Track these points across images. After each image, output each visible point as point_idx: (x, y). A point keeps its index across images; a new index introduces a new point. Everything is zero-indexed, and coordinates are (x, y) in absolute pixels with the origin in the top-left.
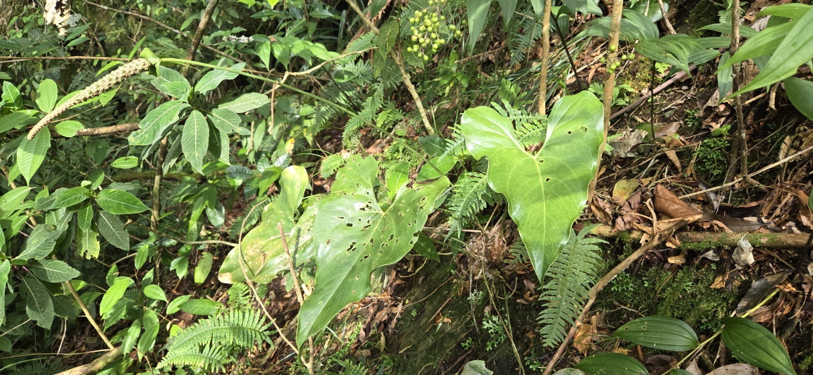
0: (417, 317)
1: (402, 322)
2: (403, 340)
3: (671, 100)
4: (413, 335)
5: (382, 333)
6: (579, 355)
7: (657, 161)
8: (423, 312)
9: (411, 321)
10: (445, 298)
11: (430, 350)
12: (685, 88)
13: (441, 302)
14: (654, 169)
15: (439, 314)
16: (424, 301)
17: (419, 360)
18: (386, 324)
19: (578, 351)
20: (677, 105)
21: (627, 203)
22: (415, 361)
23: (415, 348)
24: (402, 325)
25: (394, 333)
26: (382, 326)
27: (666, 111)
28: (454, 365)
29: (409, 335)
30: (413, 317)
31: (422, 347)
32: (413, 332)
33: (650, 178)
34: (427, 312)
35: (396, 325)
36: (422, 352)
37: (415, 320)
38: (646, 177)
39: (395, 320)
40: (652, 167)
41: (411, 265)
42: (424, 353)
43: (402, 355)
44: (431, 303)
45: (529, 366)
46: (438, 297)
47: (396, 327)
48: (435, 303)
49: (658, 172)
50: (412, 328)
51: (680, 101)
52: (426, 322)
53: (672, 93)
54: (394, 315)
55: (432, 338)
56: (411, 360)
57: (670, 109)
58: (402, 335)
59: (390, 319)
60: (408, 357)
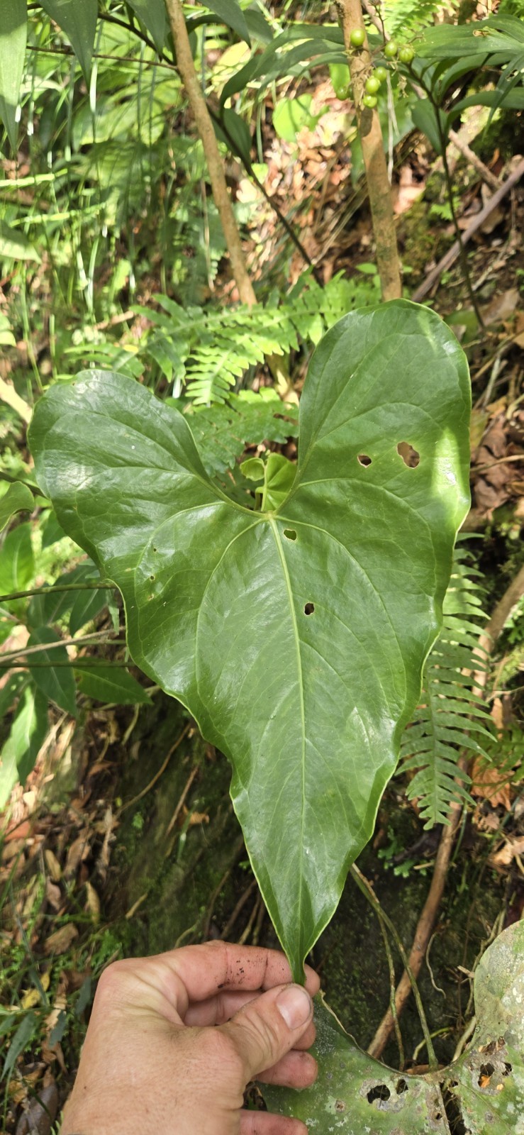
0: (148, 827)
1: (121, 848)
2: (131, 886)
3: (481, 269)
4: (146, 869)
5: (89, 886)
6: (493, 809)
7: (505, 363)
8: (154, 814)
9: (137, 839)
10: (187, 770)
11: (183, 892)
12: (496, 243)
13: (182, 784)
14: (504, 380)
15: (181, 810)
16: (152, 791)
17: (168, 922)
18: (90, 863)
19: (489, 803)
20: (496, 271)
21: (483, 450)
22: (162, 926)
23: (154, 896)
24: (122, 854)
25: (112, 875)
26: (84, 871)
27: (480, 288)
28: (232, 921)
29: (140, 869)
30: (138, 831)
31: (169, 890)
32: (144, 862)
33: (503, 400)
34: (162, 812)
35: (111, 856)
36: (169, 902)
37: (145, 835)
38: (493, 400)
39: (106, 848)
40: (500, 376)
41: (113, 728)
42: (176, 903)
43: (132, 921)
44: (164, 791)
45: (391, 869)
46: (175, 773)
47: (113, 861)
48: (172, 787)
49: (512, 383)
50: (141, 853)
51: (499, 263)
52: (164, 833)
53: (478, 257)
54: (102, 837)
55: (183, 863)
56: (154, 925)
57: (485, 282)
58: (127, 874)
59: (96, 850)
60: (146, 920)
